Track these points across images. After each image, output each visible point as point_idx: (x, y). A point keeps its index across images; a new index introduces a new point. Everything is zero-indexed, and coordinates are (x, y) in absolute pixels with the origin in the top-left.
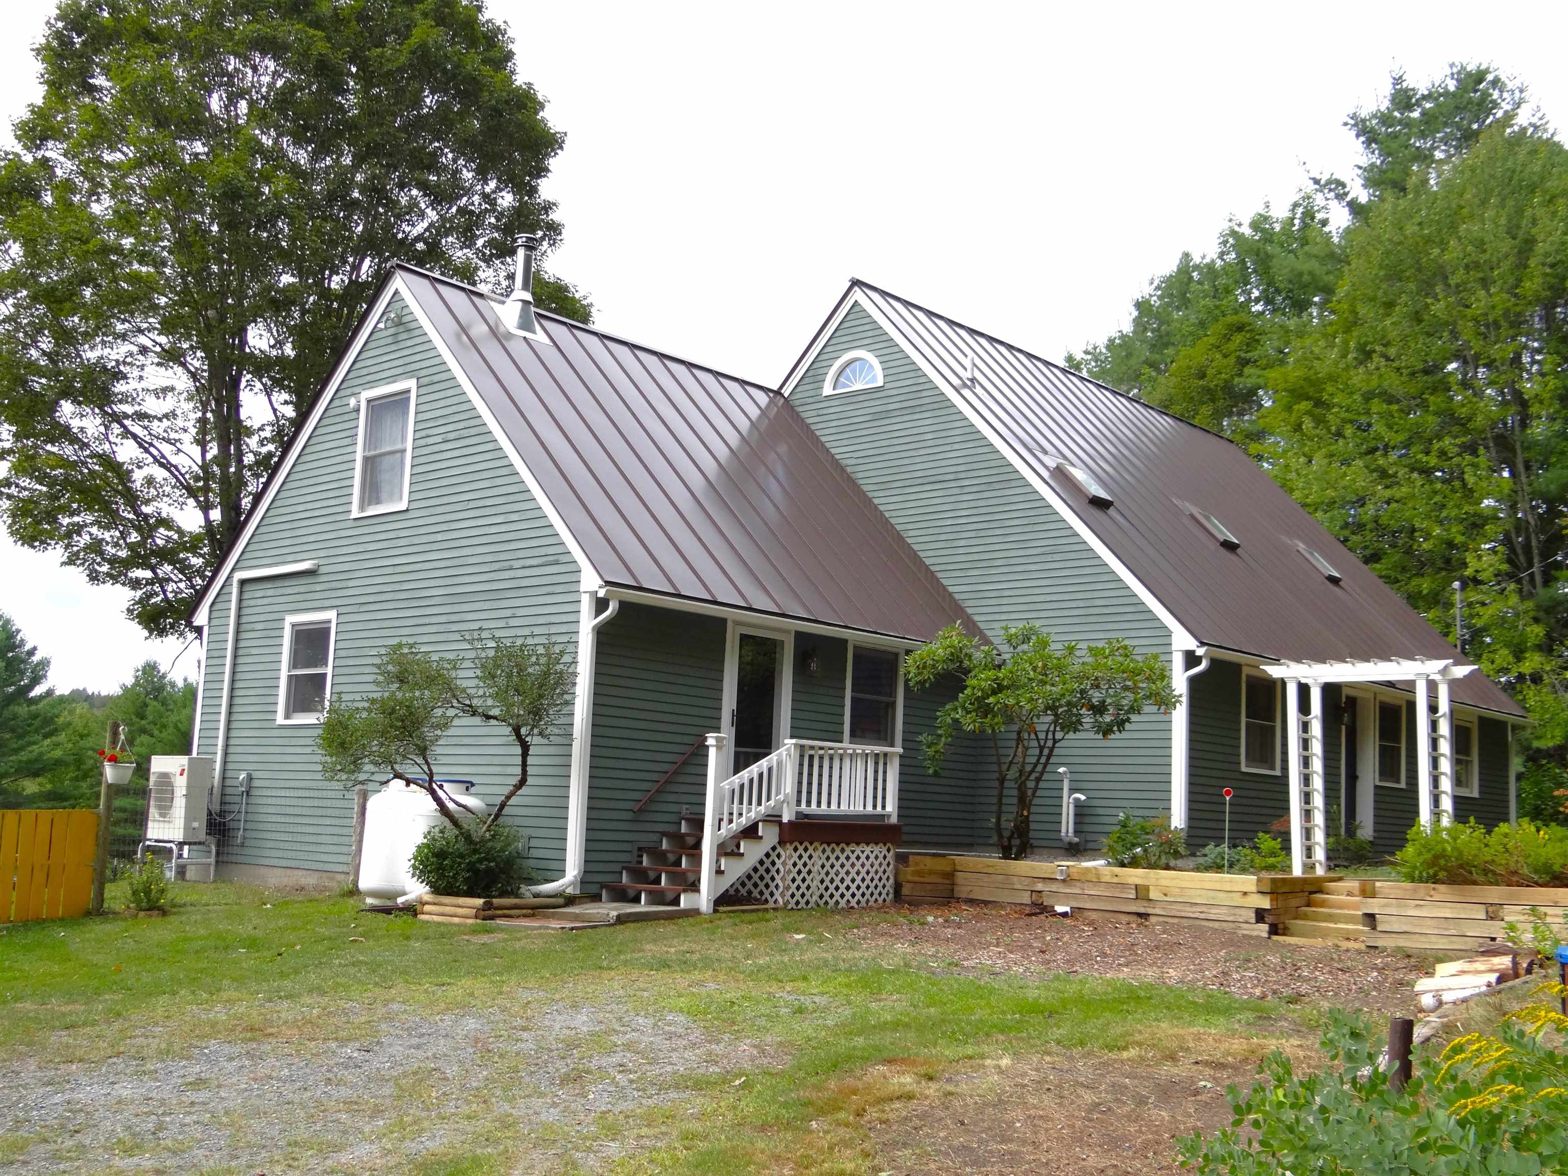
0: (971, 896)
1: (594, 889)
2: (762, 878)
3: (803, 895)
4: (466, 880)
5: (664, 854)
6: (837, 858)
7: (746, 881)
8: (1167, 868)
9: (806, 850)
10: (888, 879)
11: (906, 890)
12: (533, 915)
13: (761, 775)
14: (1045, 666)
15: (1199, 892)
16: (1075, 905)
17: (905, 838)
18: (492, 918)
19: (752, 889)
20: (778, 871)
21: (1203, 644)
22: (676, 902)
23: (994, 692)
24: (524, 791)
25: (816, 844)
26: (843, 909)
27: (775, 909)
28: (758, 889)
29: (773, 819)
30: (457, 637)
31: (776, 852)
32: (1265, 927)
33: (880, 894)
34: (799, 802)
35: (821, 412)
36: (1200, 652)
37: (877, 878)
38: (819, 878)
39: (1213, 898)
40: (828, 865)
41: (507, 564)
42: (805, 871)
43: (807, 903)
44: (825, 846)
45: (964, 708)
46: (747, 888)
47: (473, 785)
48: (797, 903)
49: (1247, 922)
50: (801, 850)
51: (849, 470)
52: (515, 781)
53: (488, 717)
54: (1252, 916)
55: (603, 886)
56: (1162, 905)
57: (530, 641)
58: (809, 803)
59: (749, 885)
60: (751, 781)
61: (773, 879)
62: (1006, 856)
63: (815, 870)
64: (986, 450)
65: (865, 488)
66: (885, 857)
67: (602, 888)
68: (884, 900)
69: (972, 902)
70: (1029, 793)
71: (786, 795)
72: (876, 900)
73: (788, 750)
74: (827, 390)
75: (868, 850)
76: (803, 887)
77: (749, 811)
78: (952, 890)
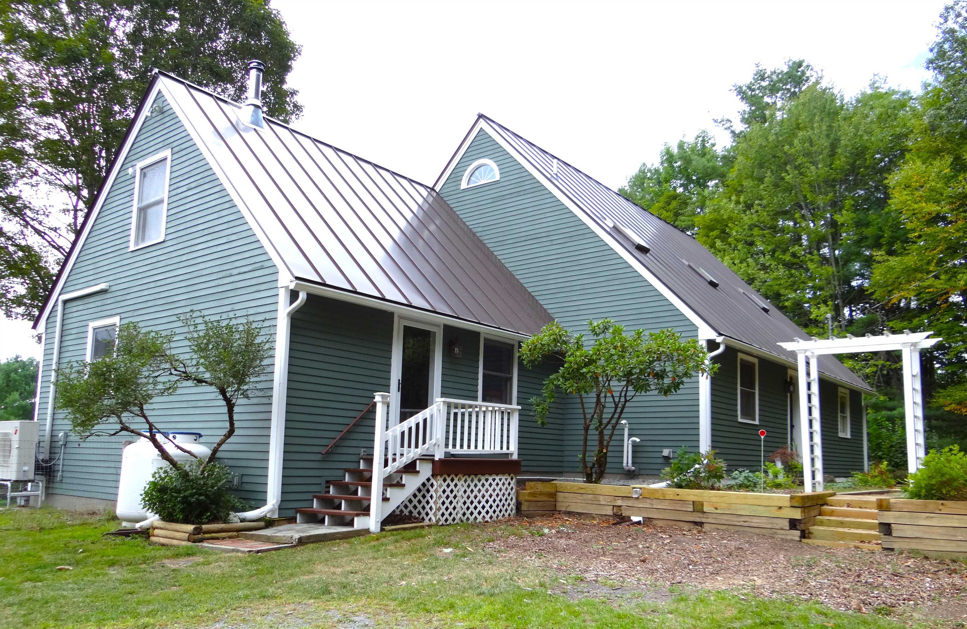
0: (569, 510)
1: (290, 513)
2: (420, 502)
3: (450, 514)
4: (182, 511)
5: (347, 485)
6: (476, 486)
7: (408, 504)
8: (713, 488)
9: (452, 480)
10: (512, 499)
11: (524, 507)
12: (238, 536)
13: (418, 425)
14: (622, 346)
15: (743, 506)
16: (646, 516)
17: (523, 469)
18: (201, 541)
19: (413, 510)
20: (431, 497)
21: (720, 334)
22: (351, 524)
23: (586, 365)
24: (231, 439)
25: (460, 476)
26: (480, 523)
27: (430, 526)
28: (417, 510)
29: (427, 458)
30: (174, 318)
31: (430, 482)
32: (798, 533)
33: (506, 510)
34: (447, 445)
35: (459, 200)
36: (719, 339)
37: (504, 499)
38: (463, 501)
39: (754, 511)
40: (469, 491)
41: (228, 273)
42: (452, 496)
43: (454, 519)
44: (467, 477)
45: (563, 377)
46: (408, 509)
47: (200, 436)
48: (446, 520)
49: (782, 529)
50: (449, 481)
51: (478, 234)
52: (225, 432)
53: (200, 381)
54: (786, 525)
55: (297, 511)
56: (714, 516)
57: (234, 322)
58: (454, 446)
59: (410, 507)
60: (410, 429)
61: (428, 502)
62: (589, 481)
63: (459, 495)
64: (568, 215)
65: (489, 246)
66: (509, 484)
67: (296, 513)
68: (509, 515)
69: (570, 514)
70: (606, 438)
71: (437, 440)
72: (504, 515)
73: (438, 406)
74: (464, 185)
75: (497, 479)
76: (451, 508)
77: (409, 452)
78: (555, 505)
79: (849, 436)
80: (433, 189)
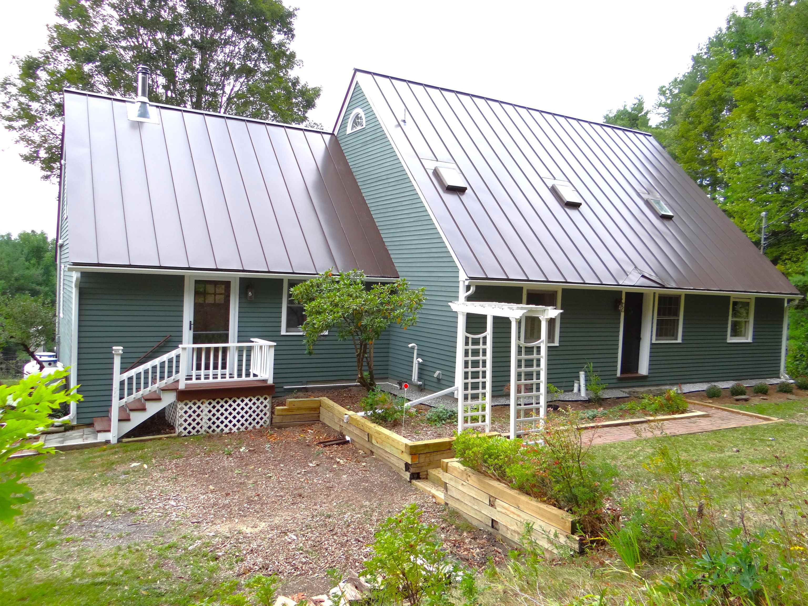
3: (194, 428)
9: (195, 404)
10: (264, 414)
21: (469, 278)
25: (204, 400)
26: (227, 433)
29: (170, 389)
32: (409, 475)
33: (258, 423)
35: (346, 143)
36: (467, 283)
37: (254, 414)
38: (207, 418)
40: (214, 410)
42: (195, 415)
43: (198, 432)
44: (211, 401)
48: (189, 433)
49: (402, 469)
50: (191, 404)
54: (404, 466)
56: (376, 448)
63: (203, 414)
66: (262, 403)
68: (261, 426)
72: (254, 427)
74: (349, 131)
75: (247, 400)
76: (194, 424)
78: (319, 416)
79: (750, 340)
80: (332, 134)
